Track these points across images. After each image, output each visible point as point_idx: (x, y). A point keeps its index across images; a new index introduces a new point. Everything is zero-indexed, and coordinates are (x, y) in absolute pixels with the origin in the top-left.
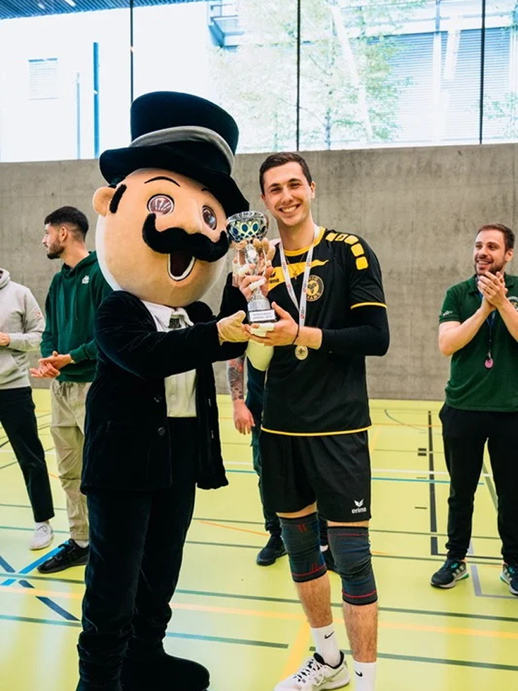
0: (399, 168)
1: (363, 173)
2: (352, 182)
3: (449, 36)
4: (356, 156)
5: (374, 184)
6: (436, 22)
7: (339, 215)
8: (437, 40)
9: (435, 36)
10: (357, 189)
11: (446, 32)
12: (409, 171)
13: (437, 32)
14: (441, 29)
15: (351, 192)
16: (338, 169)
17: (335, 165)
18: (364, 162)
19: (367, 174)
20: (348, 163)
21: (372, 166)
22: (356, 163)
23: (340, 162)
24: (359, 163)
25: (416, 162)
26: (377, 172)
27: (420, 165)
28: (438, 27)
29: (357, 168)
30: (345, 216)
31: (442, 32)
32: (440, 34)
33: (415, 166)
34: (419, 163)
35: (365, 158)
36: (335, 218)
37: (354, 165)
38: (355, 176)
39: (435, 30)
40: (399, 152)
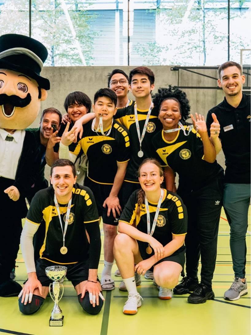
0: (85, 77)
1: (66, 79)
2: (60, 84)
3: (123, 12)
4: (62, 70)
5: (72, 86)
6: (117, 4)
7: (53, 102)
8: (117, 14)
9: (116, 12)
10: (63, 88)
11: (122, 10)
12: (91, 79)
13: (117, 10)
14: (119, 8)
15: (59, 90)
16: (52, 77)
17: (50, 75)
18: (66, 73)
19: (68, 80)
20: (58, 74)
21: (70, 76)
22: (62, 74)
23: (53, 73)
24: (64, 74)
25: (94, 74)
26: (73, 79)
27: (97, 76)
28: (117, 7)
29: (62, 77)
30: (56, 103)
31: (120, 10)
32: (119, 11)
33: (93, 77)
34: (96, 75)
35: (67, 72)
36: (51, 104)
37: (60, 75)
38: (61, 81)
39: (115, 8)
40: (85, 69)
